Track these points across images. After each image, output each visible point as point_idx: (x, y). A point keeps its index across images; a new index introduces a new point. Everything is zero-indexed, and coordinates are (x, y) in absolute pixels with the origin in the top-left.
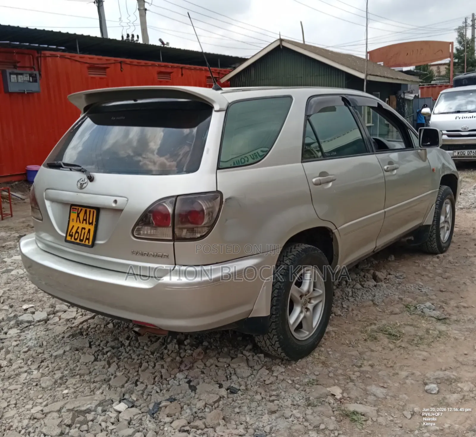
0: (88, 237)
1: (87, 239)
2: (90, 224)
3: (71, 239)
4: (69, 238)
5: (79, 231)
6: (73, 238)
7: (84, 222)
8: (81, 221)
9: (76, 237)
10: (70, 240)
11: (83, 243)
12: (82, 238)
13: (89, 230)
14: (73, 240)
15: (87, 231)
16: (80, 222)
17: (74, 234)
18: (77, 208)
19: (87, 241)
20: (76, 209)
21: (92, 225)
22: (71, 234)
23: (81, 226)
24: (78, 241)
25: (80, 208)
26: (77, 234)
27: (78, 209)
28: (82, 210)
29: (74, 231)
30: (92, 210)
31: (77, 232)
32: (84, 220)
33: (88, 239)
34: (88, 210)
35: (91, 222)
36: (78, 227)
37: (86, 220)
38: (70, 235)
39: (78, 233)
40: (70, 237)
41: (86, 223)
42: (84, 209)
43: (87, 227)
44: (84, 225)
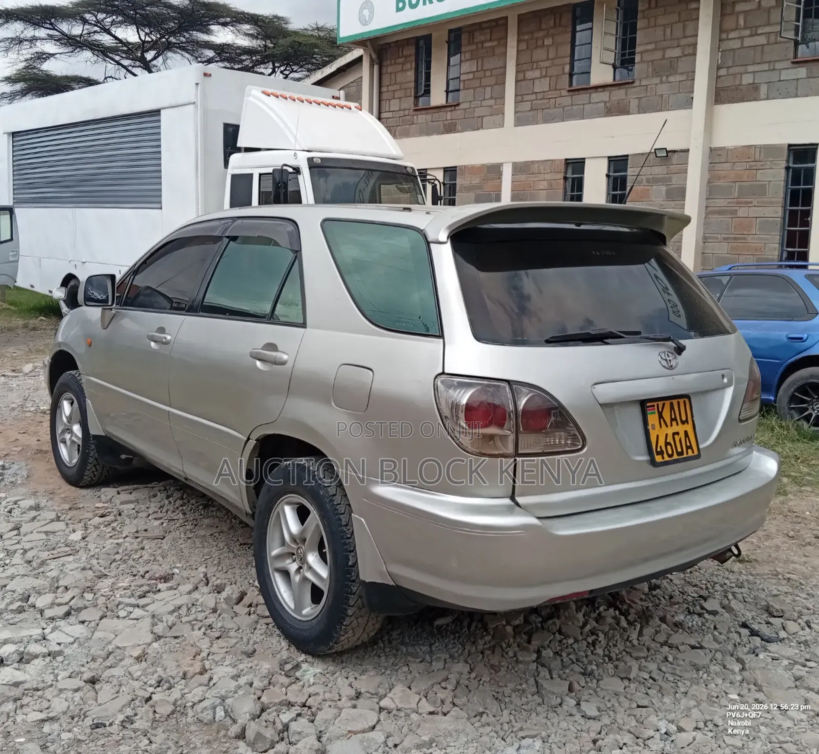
0: (688, 444)
1: (687, 448)
2: (683, 423)
3: (663, 458)
4: (658, 459)
5: (670, 439)
6: (665, 455)
7: (674, 423)
8: (668, 422)
9: (670, 452)
10: (662, 460)
11: (685, 455)
12: (679, 450)
13: (686, 433)
14: (667, 458)
15: (682, 435)
16: (667, 426)
17: (664, 449)
18: (655, 404)
19: (690, 451)
20: (654, 406)
21: (688, 423)
22: (659, 450)
23: (670, 431)
24: (675, 457)
25: (661, 404)
26: (669, 447)
27: (658, 405)
28: (664, 405)
29: (662, 443)
30: (681, 401)
31: (667, 444)
32: (672, 420)
33: (690, 447)
34: (675, 402)
35: (684, 419)
36: (667, 435)
37: (675, 419)
38: (658, 453)
39: (670, 444)
40: (660, 457)
41: (677, 424)
42: (668, 403)
43: (681, 429)
44: (675, 428)
